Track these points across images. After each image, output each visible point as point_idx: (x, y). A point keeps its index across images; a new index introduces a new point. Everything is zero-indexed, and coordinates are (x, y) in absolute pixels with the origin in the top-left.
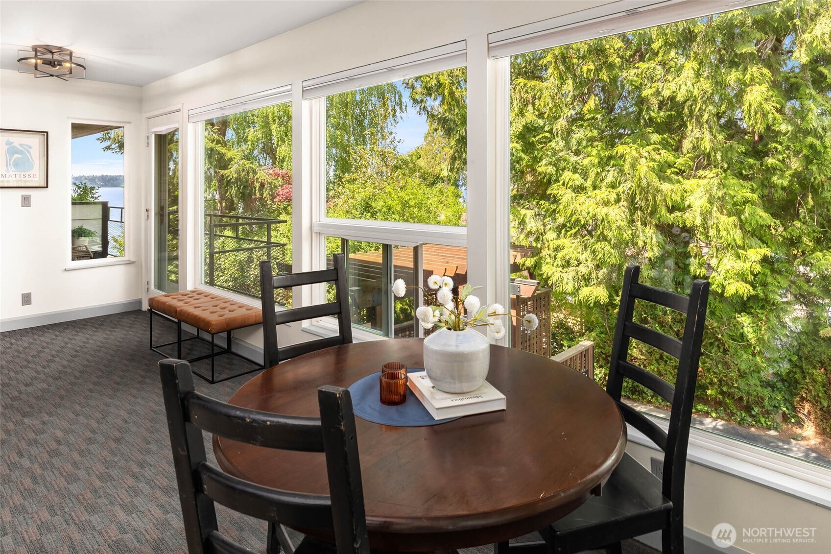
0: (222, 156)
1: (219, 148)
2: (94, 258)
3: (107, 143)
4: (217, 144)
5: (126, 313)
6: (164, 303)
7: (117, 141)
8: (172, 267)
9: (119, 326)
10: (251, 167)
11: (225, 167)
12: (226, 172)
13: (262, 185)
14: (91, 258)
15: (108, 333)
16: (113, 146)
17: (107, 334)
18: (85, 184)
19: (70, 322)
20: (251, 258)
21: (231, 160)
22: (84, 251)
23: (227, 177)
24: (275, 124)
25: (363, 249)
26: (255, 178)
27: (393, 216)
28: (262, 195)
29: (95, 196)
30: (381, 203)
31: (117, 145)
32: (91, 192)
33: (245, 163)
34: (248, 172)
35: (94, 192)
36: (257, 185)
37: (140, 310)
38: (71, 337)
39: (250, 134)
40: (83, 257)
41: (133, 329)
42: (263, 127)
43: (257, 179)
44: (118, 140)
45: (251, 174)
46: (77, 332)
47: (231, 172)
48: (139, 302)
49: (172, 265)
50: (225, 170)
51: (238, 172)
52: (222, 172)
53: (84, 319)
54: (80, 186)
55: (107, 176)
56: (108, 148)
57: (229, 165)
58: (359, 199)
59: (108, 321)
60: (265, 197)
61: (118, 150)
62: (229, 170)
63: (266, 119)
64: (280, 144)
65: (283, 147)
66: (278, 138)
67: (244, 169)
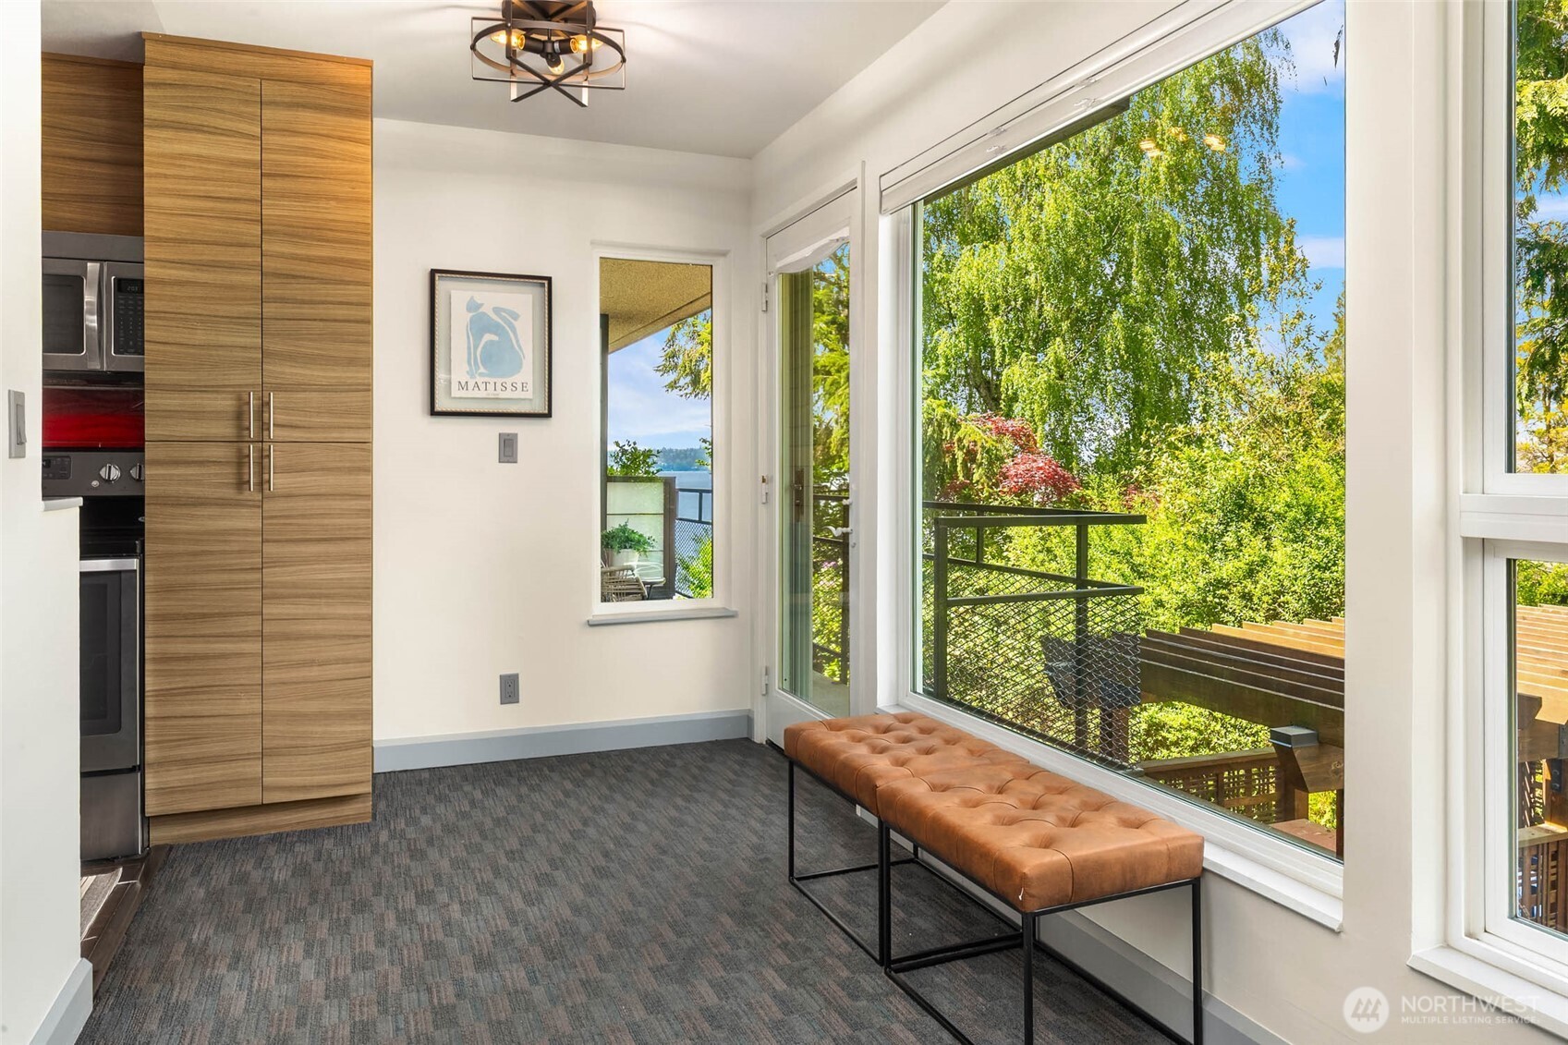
2: (649, 598)
3: (671, 377)
5: (716, 743)
6: (829, 755)
7: (688, 370)
9: (703, 786)
10: (946, 414)
13: (971, 455)
14: (643, 598)
15: (680, 802)
16: (682, 382)
17: (677, 808)
18: (635, 443)
19: (599, 754)
22: (629, 581)
24: (997, 314)
25: (1233, 614)
26: (956, 439)
27: (1324, 532)
28: (969, 476)
29: (652, 470)
30: (1286, 495)
31: (689, 378)
32: (644, 461)
33: (934, 406)
34: (940, 426)
35: (650, 461)
36: (960, 455)
37: (748, 740)
38: (596, 802)
39: (942, 343)
40: (628, 594)
41: (737, 801)
42: (970, 325)
43: (960, 440)
44: (690, 369)
45: (946, 430)
46: (610, 788)
48: (748, 720)
53: (627, 751)
54: (626, 447)
55: (671, 451)
56: (673, 385)
58: (1218, 486)
59: (679, 762)
60: (978, 482)
61: (691, 389)
63: (977, 306)
64: (1007, 361)
65: (1016, 368)
66: (1003, 347)
67: (932, 419)
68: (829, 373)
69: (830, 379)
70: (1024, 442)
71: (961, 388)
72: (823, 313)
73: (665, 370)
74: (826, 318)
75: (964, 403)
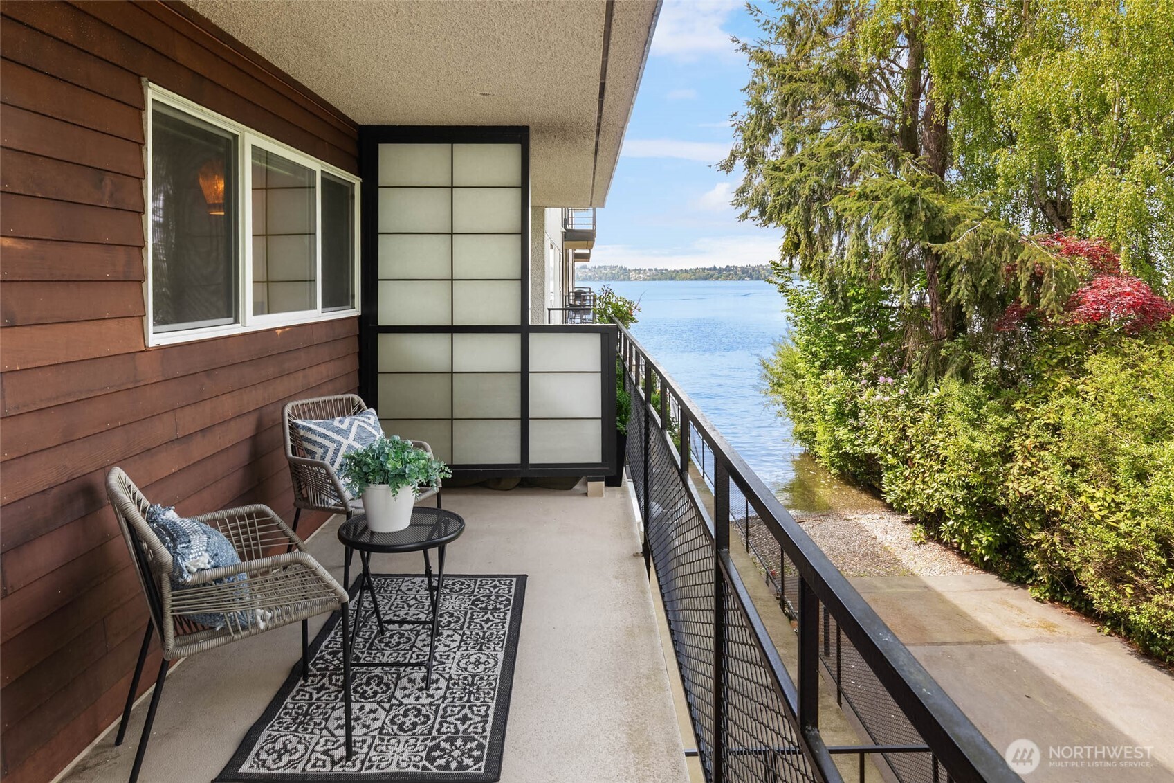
0: (934, 214)
1: (929, 195)
3: (744, 208)
4: (923, 187)
7: (755, 203)
8: (846, 430)
10: (1005, 235)
11: (943, 238)
12: (945, 246)
13: (1037, 278)
16: (752, 214)
20: (1008, 448)
21: (957, 219)
23: (948, 260)
24: (1067, 126)
26: (1017, 261)
28: (1035, 301)
31: (757, 210)
34: (999, 249)
36: (1024, 278)
42: (1033, 141)
43: (1023, 262)
44: (758, 202)
45: (1007, 252)
47: (959, 247)
49: (846, 426)
50: (943, 243)
51: (972, 246)
52: (936, 247)
56: (745, 216)
57: (951, 232)
62: (952, 244)
63: (1042, 119)
64: (1080, 176)
65: (1091, 183)
66: (1075, 162)
67: (989, 241)
68: (877, 198)
69: (877, 204)
70: (1103, 263)
71: (1024, 209)
72: (873, 141)
73: (739, 204)
74: (877, 145)
75: (1028, 223)
